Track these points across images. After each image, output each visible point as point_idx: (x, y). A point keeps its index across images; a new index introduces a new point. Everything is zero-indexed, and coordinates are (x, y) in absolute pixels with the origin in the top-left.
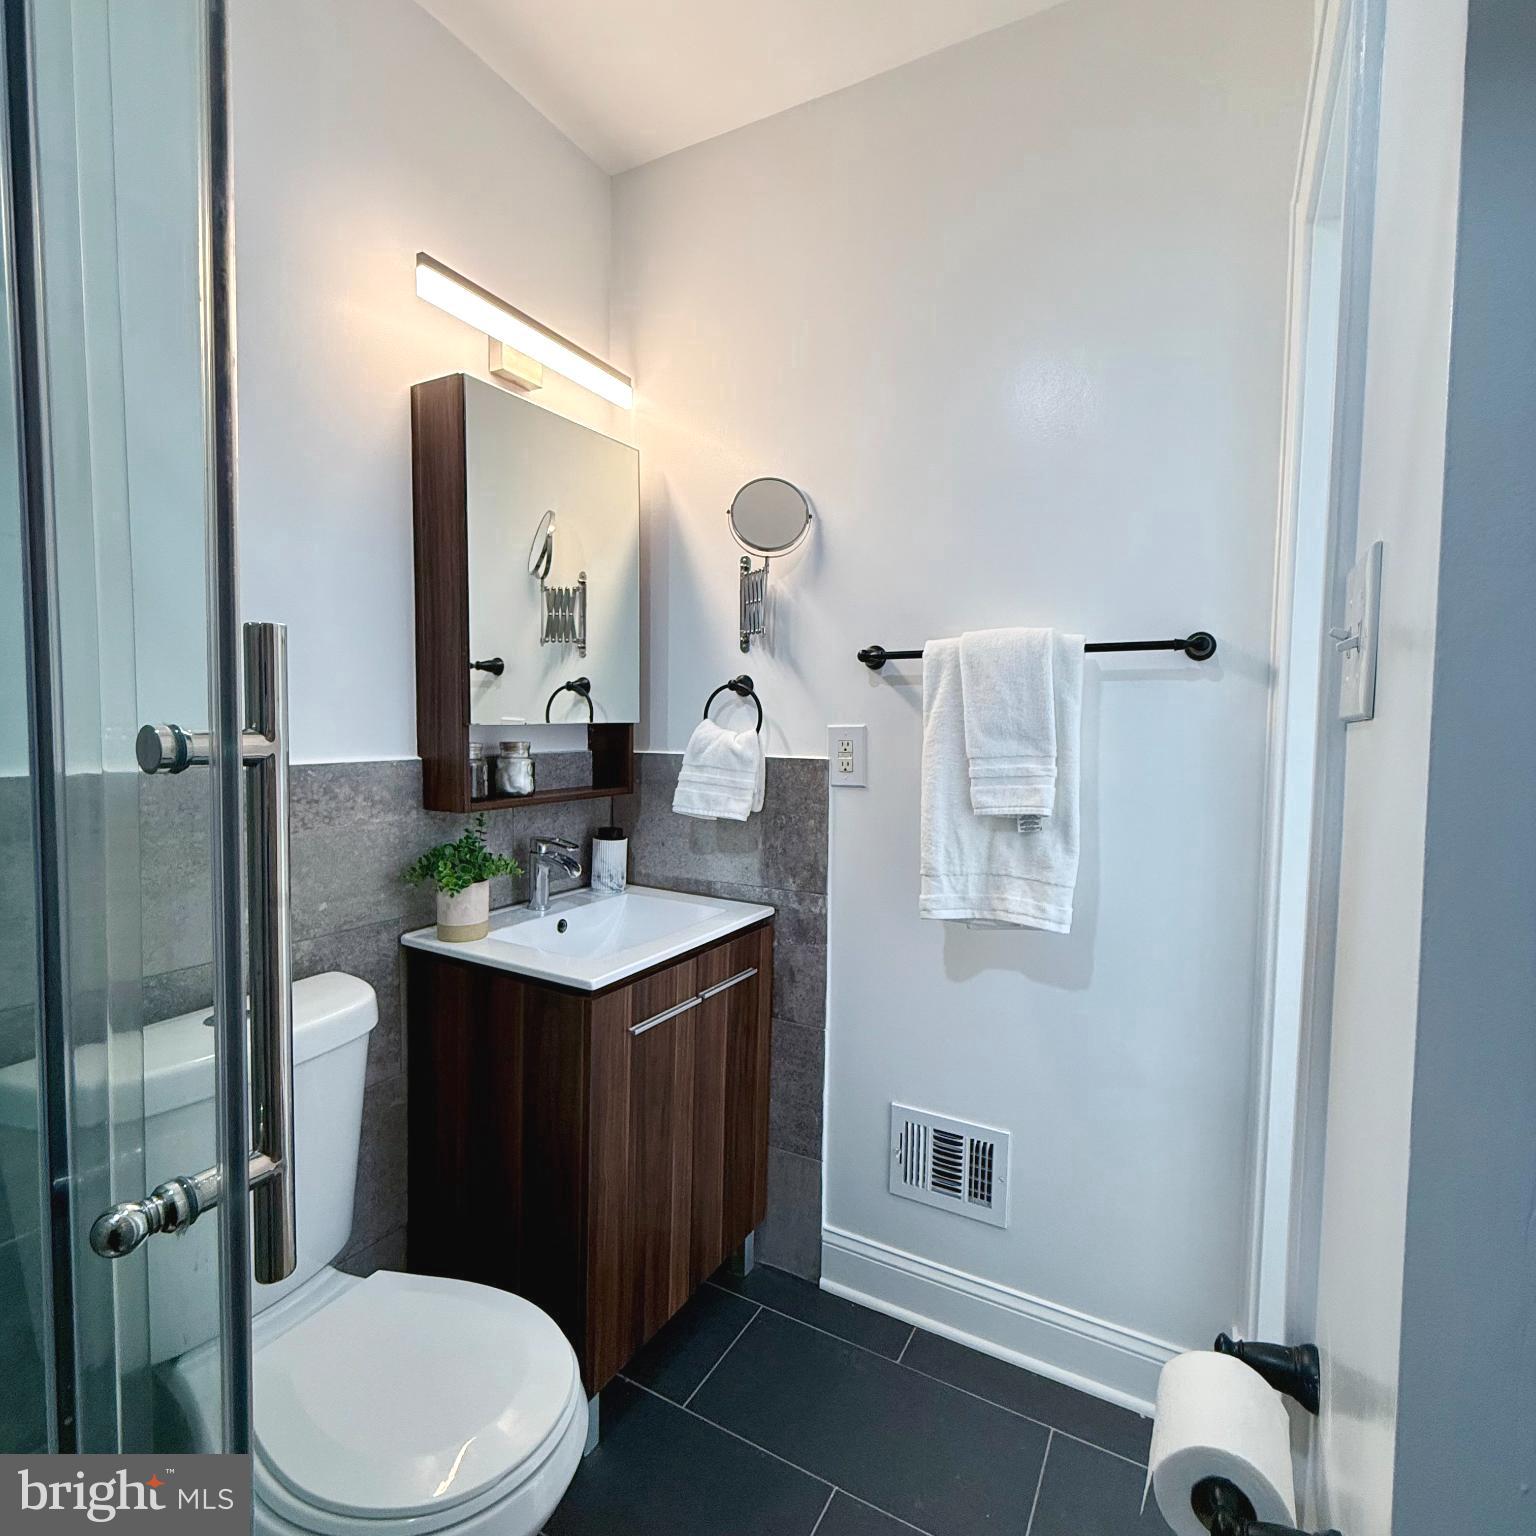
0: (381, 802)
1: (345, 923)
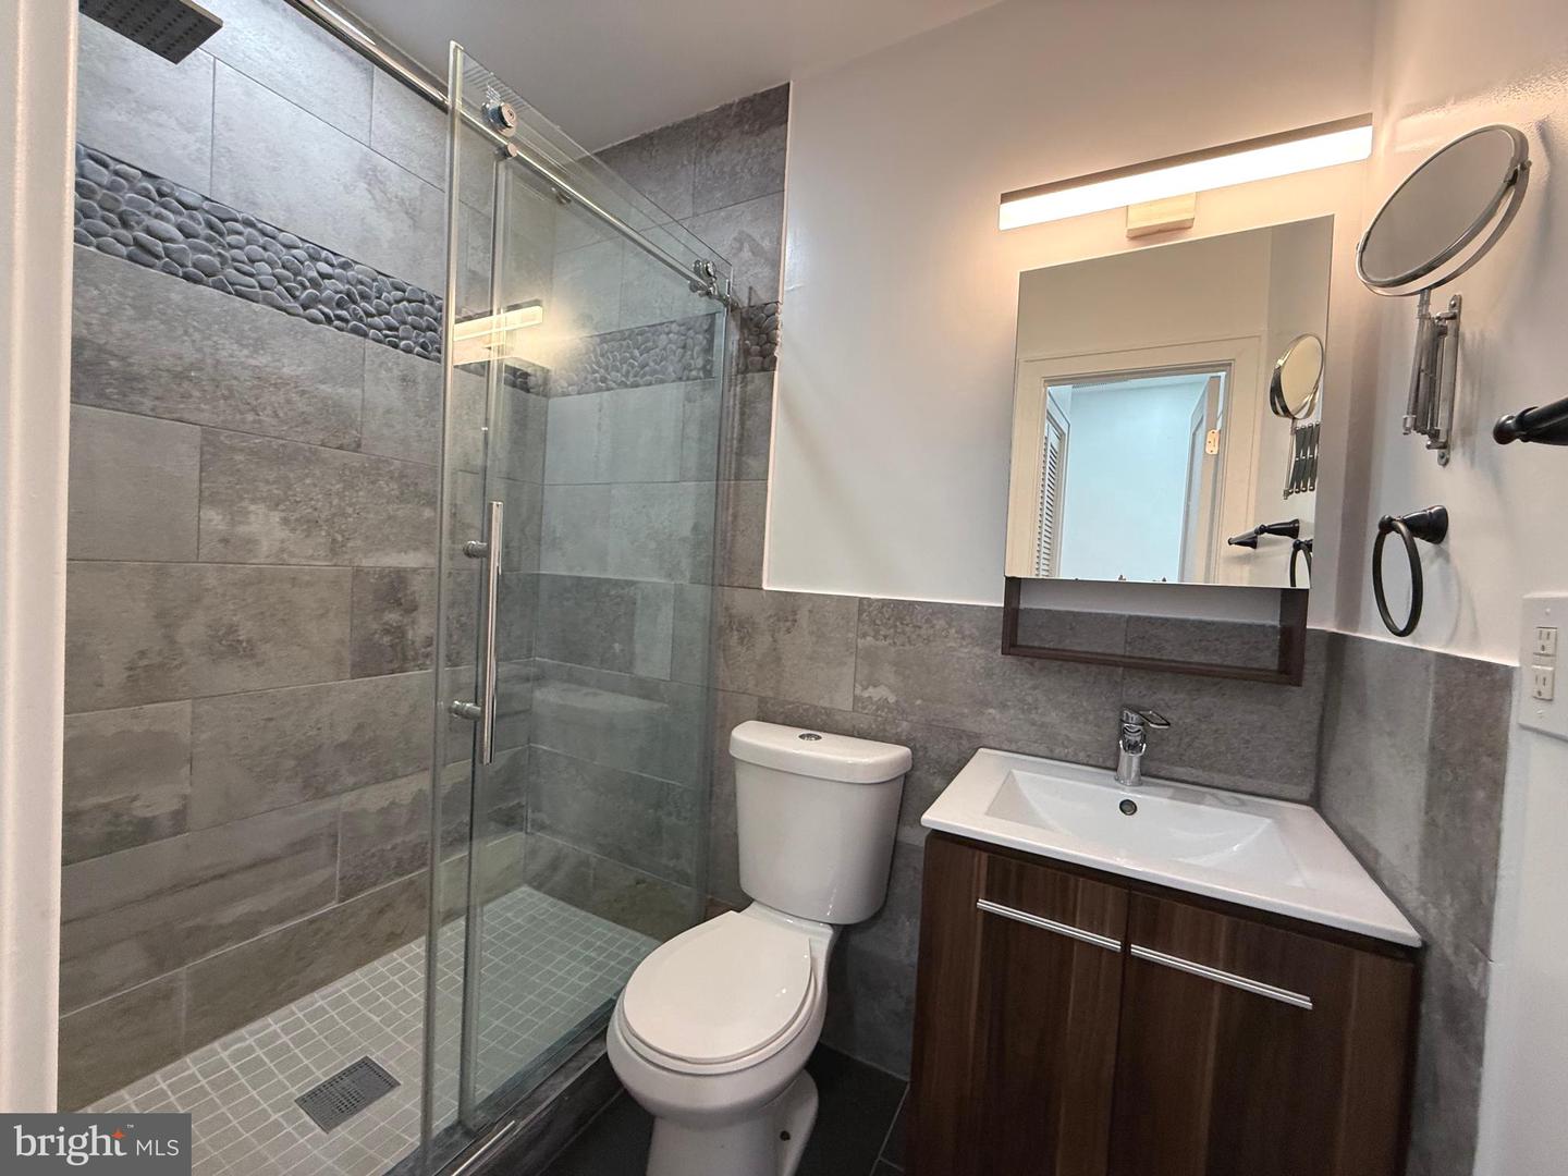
0: (970, 636)
1: (933, 720)
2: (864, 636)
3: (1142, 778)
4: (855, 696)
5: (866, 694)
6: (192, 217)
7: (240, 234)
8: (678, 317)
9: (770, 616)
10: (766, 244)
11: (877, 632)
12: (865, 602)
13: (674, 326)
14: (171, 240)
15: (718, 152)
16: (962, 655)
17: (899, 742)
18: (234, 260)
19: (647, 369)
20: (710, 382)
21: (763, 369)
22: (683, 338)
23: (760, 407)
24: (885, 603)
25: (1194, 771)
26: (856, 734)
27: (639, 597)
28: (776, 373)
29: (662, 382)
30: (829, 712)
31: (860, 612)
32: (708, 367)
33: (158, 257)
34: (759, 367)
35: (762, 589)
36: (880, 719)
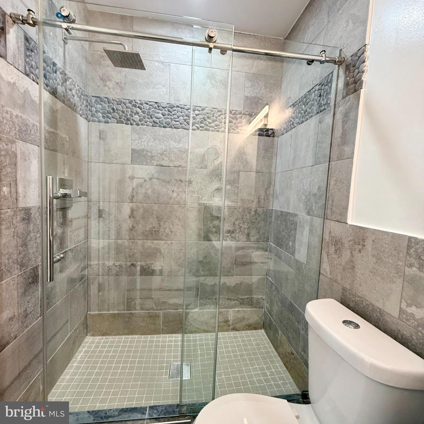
2: (411, 266)
4: (401, 308)
5: (409, 310)
6: (165, 110)
7: (175, 110)
10: (361, 14)
11: (421, 265)
12: (413, 240)
13: (317, 87)
14: (160, 118)
18: (174, 118)
19: (307, 113)
20: (329, 110)
22: (320, 90)
29: (311, 117)
30: (381, 312)
31: (409, 247)
32: (329, 102)
33: (158, 124)
35: (347, 223)
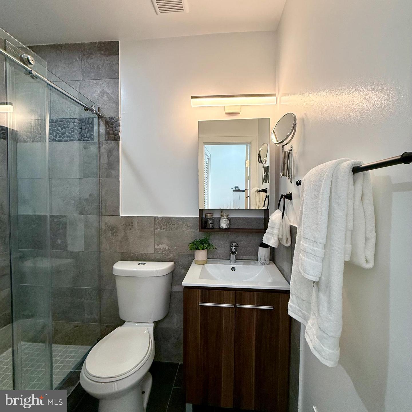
0: (189, 226)
1: (180, 252)
2: (157, 229)
3: (236, 260)
4: (155, 248)
5: (158, 247)
8: (78, 117)
9: (124, 225)
10: (113, 96)
11: (161, 227)
12: (157, 218)
13: (76, 120)
15: (92, 59)
16: (188, 232)
17: (170, 261)
19: (65, 135)
20: (93, 143)
21: (115, 140)
22: (81, 125)
23: (115, 153)
24: (163, 218)
25: (248, 257)
26: (156, 260)
27: (68, 222)
28: (120, 141)
29: (72, 140)
30: (146, 254)
31: (155, 221)
32: (92, 137)
34: (113, 139)
35: (120, 216)
36: (163, 254)
